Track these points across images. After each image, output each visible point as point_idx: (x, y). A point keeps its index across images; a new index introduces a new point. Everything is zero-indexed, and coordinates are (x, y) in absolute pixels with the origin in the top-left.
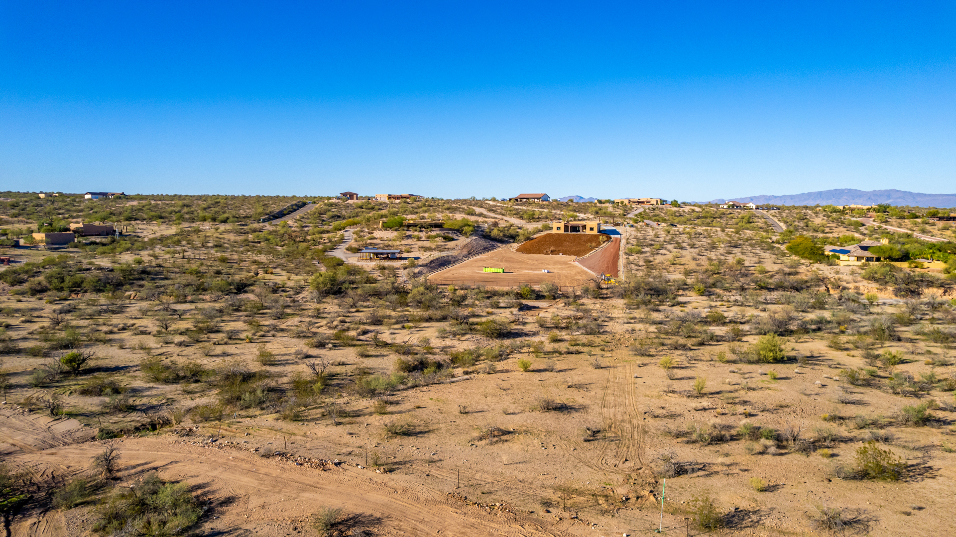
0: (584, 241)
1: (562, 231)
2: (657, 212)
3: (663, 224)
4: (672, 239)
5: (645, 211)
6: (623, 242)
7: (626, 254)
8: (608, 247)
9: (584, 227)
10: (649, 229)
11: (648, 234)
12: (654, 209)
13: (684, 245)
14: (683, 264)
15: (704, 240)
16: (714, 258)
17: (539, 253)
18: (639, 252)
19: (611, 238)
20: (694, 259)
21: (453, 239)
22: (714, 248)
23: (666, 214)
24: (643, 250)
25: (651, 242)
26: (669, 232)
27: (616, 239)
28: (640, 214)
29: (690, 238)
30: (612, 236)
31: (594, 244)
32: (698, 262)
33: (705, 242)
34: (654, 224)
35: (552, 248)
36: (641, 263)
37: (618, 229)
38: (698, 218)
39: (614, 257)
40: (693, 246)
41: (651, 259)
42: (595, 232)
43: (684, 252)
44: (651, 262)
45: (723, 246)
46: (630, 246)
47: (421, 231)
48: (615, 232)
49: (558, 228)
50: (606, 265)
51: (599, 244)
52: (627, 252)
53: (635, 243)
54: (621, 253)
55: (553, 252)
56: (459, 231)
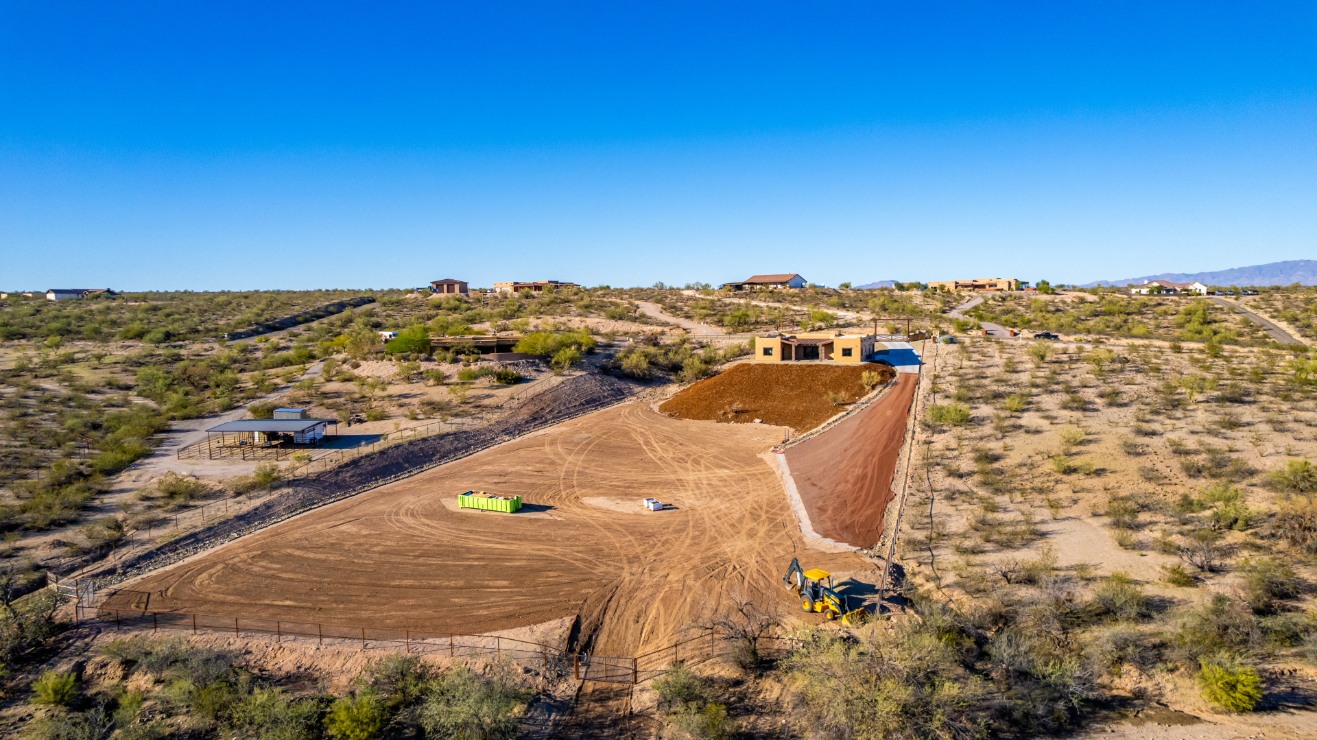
0: (824, 385)
1: (775, 359)
2: (1010, 304)
3: (1025, 333)
4: (1052, 380)
5: (986, 302)
6: (925, 384)
7: (927, 426)
8: (881, 402)
9: (829, 346)
10: (993, 349)
11: (989, 361)
12: (1004, 299)
13: (1089, 394)
14: (1099, 472)
15: (1139, 378)
16: (1191, 443)
17: (708, 418)
18: (968, 421)
19: (893, 374)
20: (1132, 451)
21: (519, 380)
22: (1176, 404)
23: (1028, 307)
24: (973, 413)
25: (994, 387)
26: (1042, 358)
27: (907, 376)
28: (976, 308)
29: (1100, 373)
30: (899, 369)
31: (843, 395)
32: (1145, 462)
33: (1144, 385)
34: (1003, 332)
35: (737, 406)
36: (966, 465)
37: (916, 348)
38: (1096, 314)
39: (891, 438)
40: (1113, 399)
41: (995, 446)
42: (855, 360)
43: (1095, 423)
44: (996, 458)
45: (1200, 397)
46: (941, 402)
47: (455, 361)
48: (908, 357)
49: (767, 352)
50: (858, 471)
51: (861, 392)
52: (930, 421)
53: (953, 390)
54: (910, 422)
55: (740, 415)
56: (545, 359)
